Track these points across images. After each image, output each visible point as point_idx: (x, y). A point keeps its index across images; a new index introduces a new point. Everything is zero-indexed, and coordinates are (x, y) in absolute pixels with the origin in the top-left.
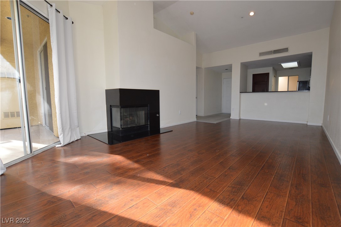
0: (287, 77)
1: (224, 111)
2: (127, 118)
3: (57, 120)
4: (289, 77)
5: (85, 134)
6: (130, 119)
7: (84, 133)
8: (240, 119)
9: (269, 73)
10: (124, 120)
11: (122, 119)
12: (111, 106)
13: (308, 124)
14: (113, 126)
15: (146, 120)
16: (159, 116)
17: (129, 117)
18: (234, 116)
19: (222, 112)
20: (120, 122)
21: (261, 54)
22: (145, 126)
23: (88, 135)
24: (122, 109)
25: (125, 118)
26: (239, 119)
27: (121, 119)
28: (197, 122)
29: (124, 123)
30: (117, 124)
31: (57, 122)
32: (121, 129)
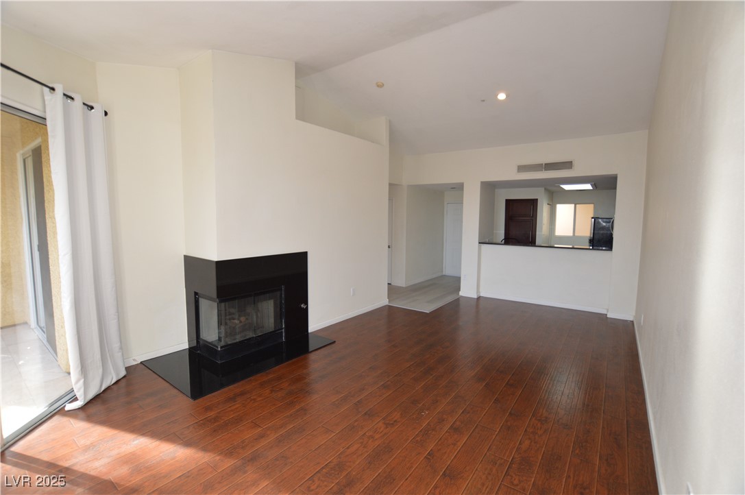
0: (573, 205)
1: (448, 271)
2: (234, 319)
3: (65, 332)
4: (577, 205)
5: (134, 360)
6: (241, 322)
7: (131, 359)
8: (479, 298)
9: (537, 200)
10: (226, 324)
11: (223, 322)
12: (196, 294)
13: (609, 316)
14: (201, 337)
15: (278, 317)
16: (307, 307)
17: (239, 316)
18: (467, 290)
19: (444, 274)
20: (217, 331)
21: (522, 168)
22: (274, 334)
23: (141, 362)
24: (223, 304)
25: (230, 319)
26: (476, 297)
27: (220, 323)
28: (390, 307)
29: (226, 333)
30: (211, 334)
31: (65, 338)
32: (219, 349)
